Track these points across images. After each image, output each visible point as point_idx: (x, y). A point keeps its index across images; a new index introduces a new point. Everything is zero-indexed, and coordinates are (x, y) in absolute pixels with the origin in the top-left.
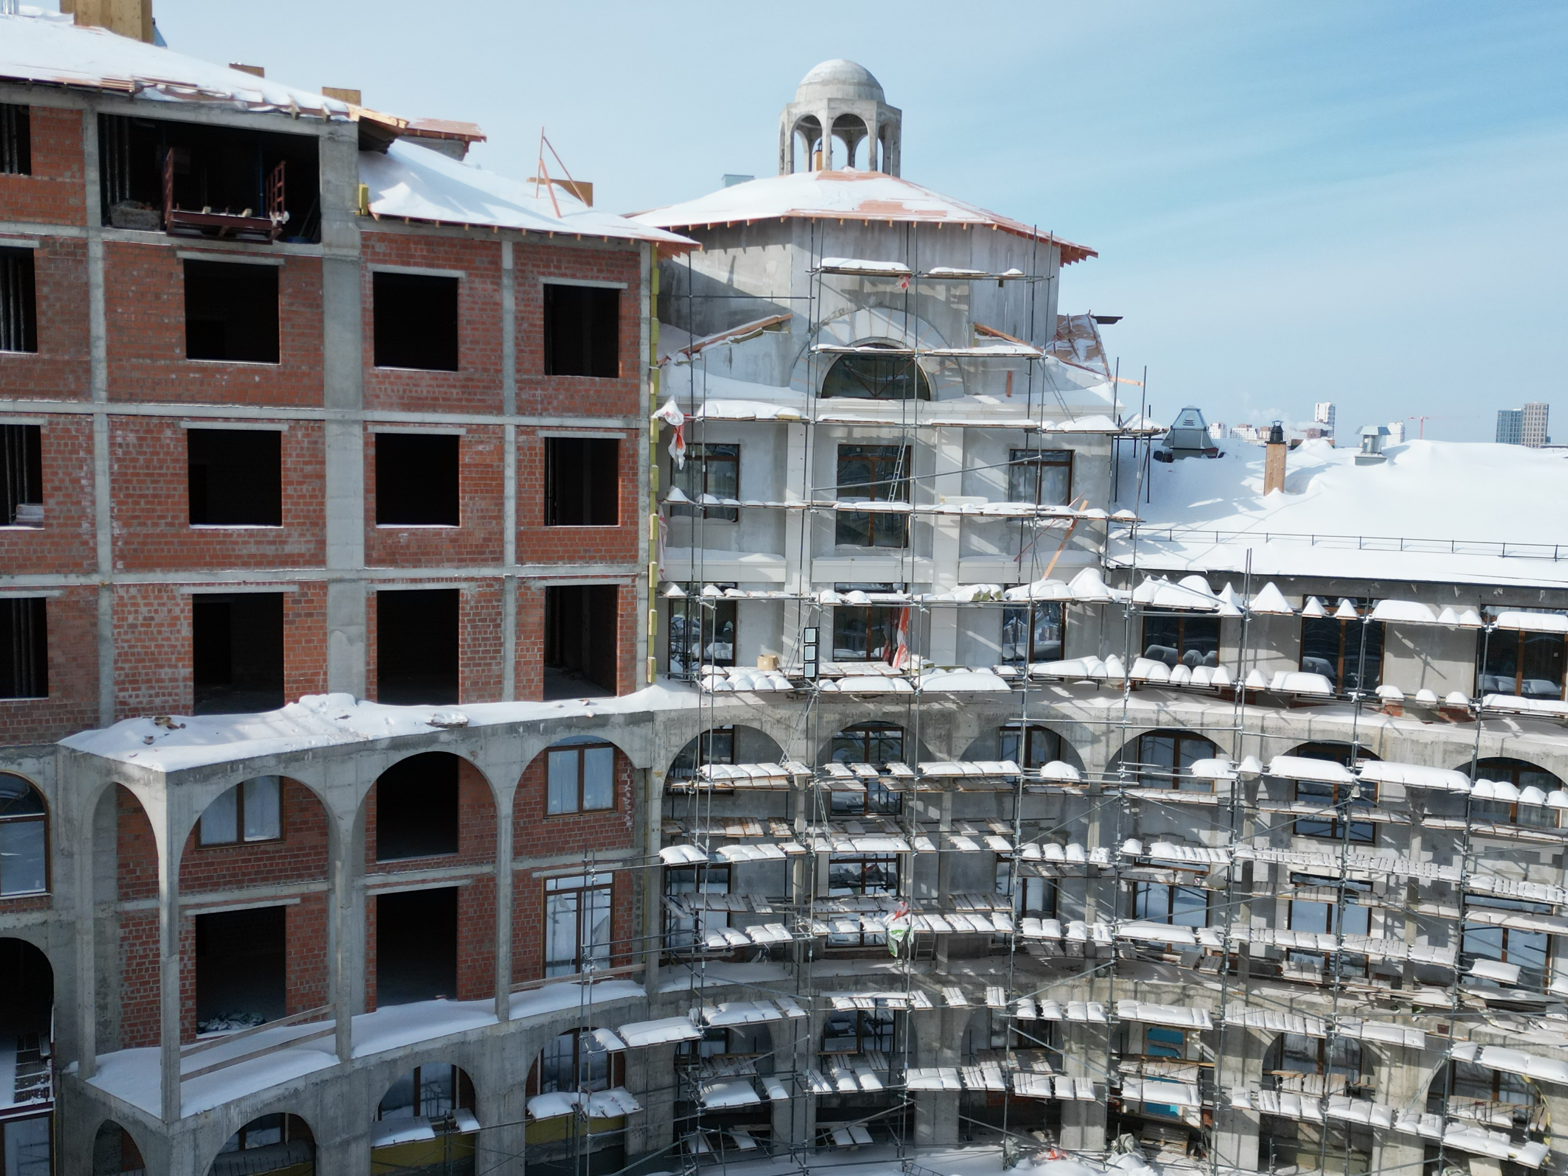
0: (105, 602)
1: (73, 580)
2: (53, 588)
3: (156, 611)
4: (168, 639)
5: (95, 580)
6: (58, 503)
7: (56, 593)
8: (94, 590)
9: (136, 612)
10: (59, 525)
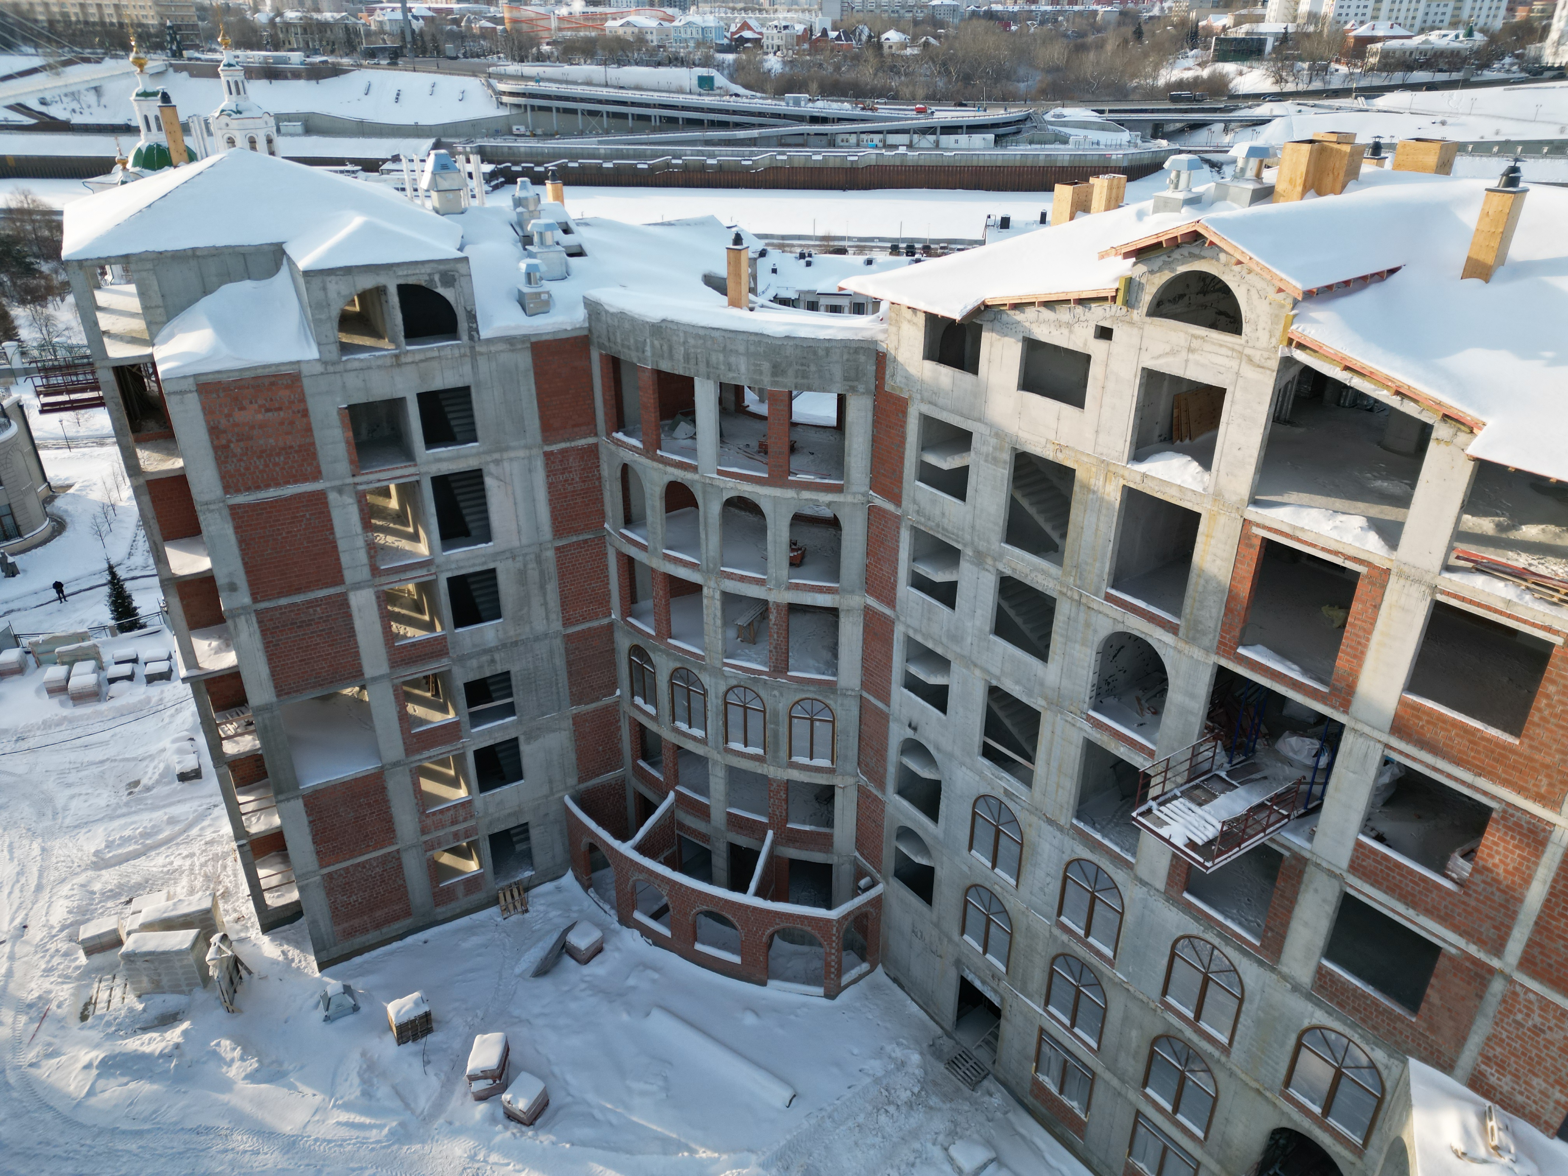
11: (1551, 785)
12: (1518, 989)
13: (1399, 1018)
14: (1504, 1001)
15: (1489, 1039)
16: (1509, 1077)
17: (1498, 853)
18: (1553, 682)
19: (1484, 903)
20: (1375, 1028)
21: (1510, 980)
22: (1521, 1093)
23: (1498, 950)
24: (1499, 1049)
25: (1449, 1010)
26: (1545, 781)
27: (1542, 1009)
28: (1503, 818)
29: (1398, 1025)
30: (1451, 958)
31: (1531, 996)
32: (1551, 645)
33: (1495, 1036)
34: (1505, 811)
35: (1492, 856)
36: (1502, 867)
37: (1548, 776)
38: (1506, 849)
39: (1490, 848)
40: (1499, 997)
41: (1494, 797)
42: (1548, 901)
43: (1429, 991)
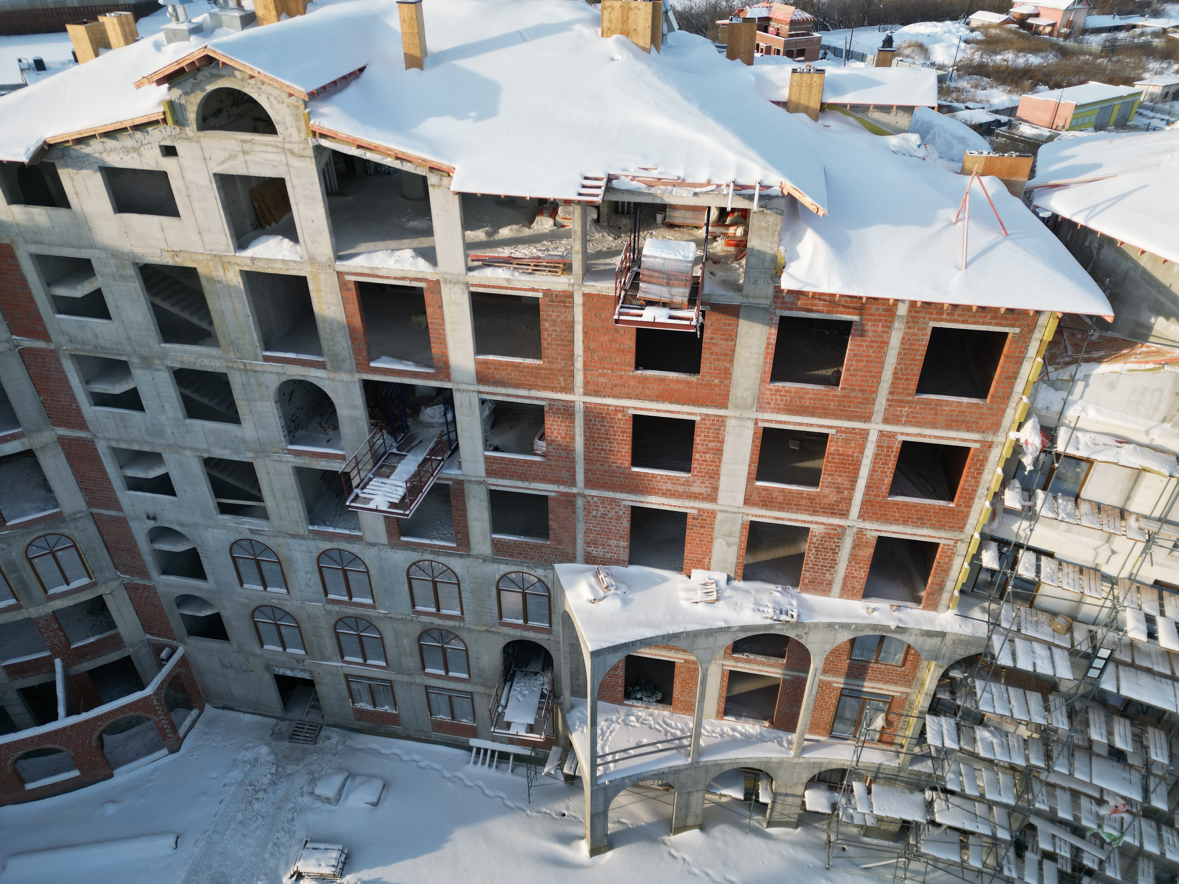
0: (580, 502)
1: (562, 489)
2: (551, 491)
3: (609, 511)
4: (615, 526)
5: (574, 490)
6: (554, 449)
7: (553, 494)
8: (574, 495)
9: (597, 510)
10: (555, 460)
11: (565, 380)
12: (589, 498)
13: (542, 546)
14: (585, 508)
15: (585, 533)
16: (600, 547)
17: (555, 429)
18: (546, 320)
19: (558, 461)
20: (532, 559)
21: (584, 496)
22: (608, 552)
23: (573, 483)
24: (591, 535)
25: (563, 528)
26: (562, 379)
27: (602, 503)
28: (551, 409)
29: (543, 550)
30: (554, 499)
31: (596, 499)
32: (538, 299)
33: (587, 529)
34: (550, 405)
35: (553, 433)
36: (559, 436)
37: (562, 375)
38: (557, 425)
39: (550, 429)
40: (582, 508)
41: (542, 399)
42: (585, 444)
43: (550, 523)
